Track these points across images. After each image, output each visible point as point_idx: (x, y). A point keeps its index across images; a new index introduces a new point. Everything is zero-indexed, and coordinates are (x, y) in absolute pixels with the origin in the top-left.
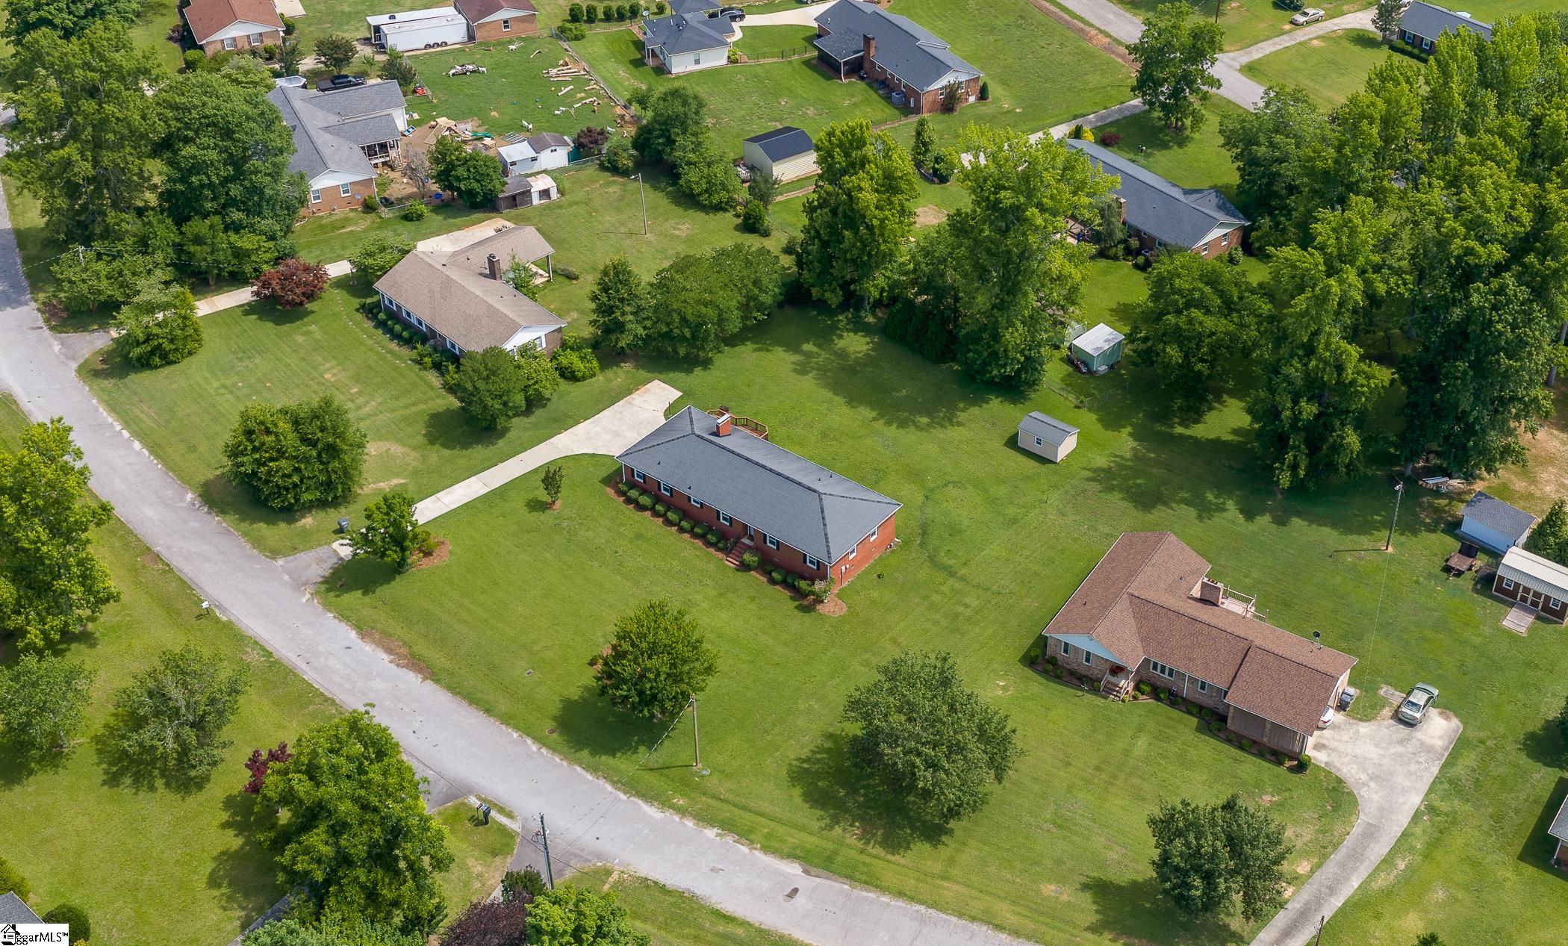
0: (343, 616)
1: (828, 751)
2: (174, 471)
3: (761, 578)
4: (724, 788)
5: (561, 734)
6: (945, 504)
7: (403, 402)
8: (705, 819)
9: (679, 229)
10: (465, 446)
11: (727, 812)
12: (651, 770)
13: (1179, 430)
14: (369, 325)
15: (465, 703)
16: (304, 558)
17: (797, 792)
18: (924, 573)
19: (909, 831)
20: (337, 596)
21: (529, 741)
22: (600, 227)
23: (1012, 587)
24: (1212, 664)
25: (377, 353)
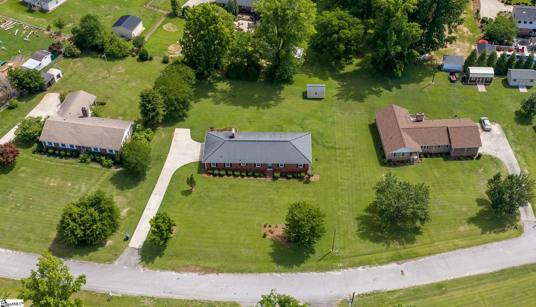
0: (164, 268)
1: (362, 223)
2: (31, 252)
3: (283, 179)
4: (347, 252)
5: (280, 265)
6: (309, 127)
7: (93, 180)
8: (355, 265)
9: (119, 70)
10: (136, 185)
11: (357, 259)
12: (320, 260)
13: (342, 72)
14: (45, 157)
15: (240, 274)
16: (124, 256)
17: (368, 241)
18: (327, 152)
19: (410, 234)
20: (153, 263)
21: (275, 274)
22: (91, 80)
23: (355, 144)
24: (440, 139)
25: (61, 166)
